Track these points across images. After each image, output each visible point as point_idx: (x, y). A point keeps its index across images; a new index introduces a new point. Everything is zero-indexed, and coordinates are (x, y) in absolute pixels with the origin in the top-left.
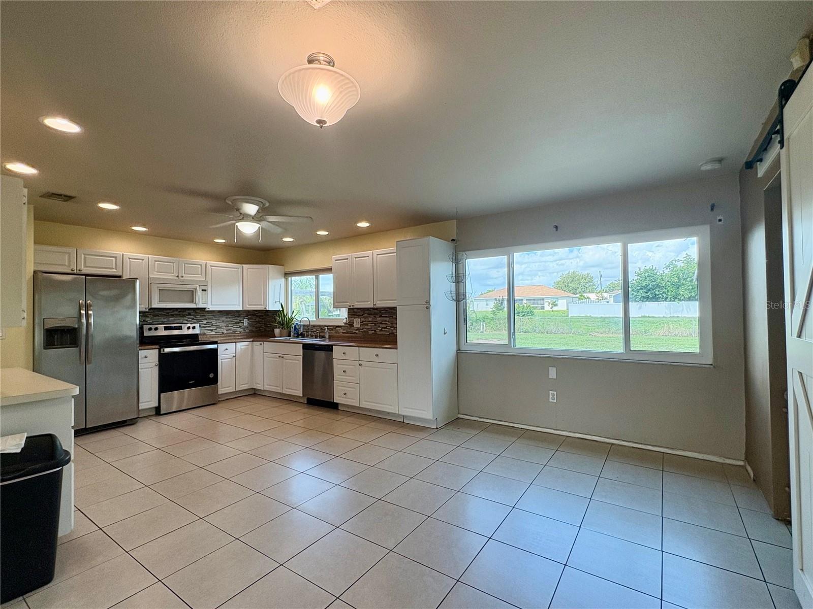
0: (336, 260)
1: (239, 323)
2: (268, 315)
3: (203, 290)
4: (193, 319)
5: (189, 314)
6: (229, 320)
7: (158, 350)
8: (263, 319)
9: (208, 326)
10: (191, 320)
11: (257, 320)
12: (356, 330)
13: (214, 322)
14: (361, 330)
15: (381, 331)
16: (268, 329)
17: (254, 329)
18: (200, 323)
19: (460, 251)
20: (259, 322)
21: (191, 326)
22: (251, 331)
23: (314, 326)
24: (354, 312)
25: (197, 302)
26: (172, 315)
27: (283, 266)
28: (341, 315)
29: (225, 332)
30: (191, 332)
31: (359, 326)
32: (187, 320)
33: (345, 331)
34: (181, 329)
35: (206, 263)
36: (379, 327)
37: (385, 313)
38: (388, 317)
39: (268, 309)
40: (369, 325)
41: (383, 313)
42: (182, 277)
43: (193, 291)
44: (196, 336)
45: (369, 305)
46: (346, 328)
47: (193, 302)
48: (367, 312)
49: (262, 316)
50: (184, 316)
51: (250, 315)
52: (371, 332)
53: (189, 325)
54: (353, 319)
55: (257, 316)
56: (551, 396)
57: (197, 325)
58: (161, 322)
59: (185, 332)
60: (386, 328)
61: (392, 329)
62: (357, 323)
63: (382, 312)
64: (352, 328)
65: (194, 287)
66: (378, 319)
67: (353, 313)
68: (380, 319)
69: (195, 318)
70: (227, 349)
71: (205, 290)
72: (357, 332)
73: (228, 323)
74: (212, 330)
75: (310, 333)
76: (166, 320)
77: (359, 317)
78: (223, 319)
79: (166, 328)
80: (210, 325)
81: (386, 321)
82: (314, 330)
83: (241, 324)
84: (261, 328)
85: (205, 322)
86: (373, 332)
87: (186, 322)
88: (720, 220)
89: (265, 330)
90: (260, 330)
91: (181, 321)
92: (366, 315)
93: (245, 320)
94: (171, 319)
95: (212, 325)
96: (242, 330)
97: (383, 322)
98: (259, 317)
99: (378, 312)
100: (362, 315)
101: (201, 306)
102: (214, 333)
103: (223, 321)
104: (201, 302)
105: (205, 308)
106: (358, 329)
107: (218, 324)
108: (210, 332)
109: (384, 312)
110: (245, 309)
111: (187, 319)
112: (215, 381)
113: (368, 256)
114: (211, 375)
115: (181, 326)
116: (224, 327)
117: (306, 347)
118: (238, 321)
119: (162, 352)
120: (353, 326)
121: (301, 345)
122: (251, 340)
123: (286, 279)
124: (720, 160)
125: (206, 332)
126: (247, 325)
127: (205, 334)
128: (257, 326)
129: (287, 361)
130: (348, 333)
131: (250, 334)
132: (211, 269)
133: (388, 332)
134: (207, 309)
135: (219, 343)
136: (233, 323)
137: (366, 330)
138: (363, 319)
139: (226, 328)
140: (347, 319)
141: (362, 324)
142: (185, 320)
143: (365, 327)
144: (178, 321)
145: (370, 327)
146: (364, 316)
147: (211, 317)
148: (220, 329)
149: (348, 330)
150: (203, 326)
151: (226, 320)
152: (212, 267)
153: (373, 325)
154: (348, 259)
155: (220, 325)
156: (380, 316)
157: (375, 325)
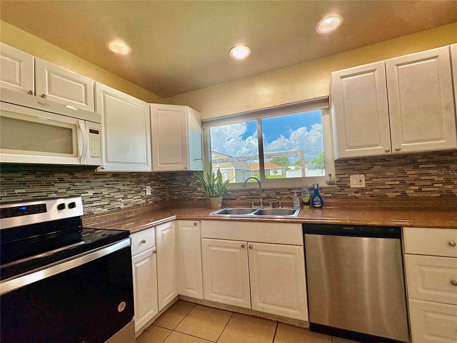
0: (344, 77)
1: (140, 192)
2: (175, 179)
3: (91, 131)
4: (69, 189)
5: (61, 180)
6: (127, 188)
8: (167, 185)
9: (97, 199)
10: (64, 191)
11: (160, 187)
12: (356, 192)
13: (105, 192)
14: (366, 193)
15: (416, 191)
16: (175, 198)
17: (158, 199)
18: (83, 195)
20: (163, 189)
21: (67, 202)
22: (155, 202)
25: (81, 153)
27: (200, 112)
29: (122, 206)
30: (68, 213)
31: (364, 186)
32: (56, 192)
33: (330, 195)
34: (45, 211)
36: (413, 184)
37: (425, 163)
38: (435, 168)
40: (387, 183)
41: (422, 163)
42: (43, 97)
44: (75, 220)
46: (331, 190)
47: (72, 153)
48: (381, 163)
49: (167, 181)
50: (49, 185)
51: (153, 180)
52: (391, 195)
53: (60, 201)
54: (347, 176)
55: (161, 181)
57: (78, 201)
60: (432, 186)
61: (450, 187)
62: (357, 181)
63: (418, 161)
64: (346, 190)
65: (74, 121)
66: (408, 173)
67: (347, 167)
68: (414, 172)
69: (72, 188)
70: (144, 242)
71: (97, 132)
72: (357, 195)
73: (126, 193)
74: (103, 206)
75: (261, 199)
76: (5, 194)
77: (360, 171)
78: (118, 187)
80: (100, 198)
82: (264, 195)
83: (143, 194)
84: (165, 197)
85: (91, 193)
86: (399, 194)
87: (54, 195)
89: (171, 199)
90: (164, 199)
91: (45, 194)
92: (378, 168)
93: (147, 187)
94: (17, 191)
95: (103, 197)
96: (144, 201)
97: (422, 178)
98: (164, 182)
100: (369, 169)
101: (88, 161)
102: (106, 210)
103: (119, 191)
104: (88, 155)
105: (96, 167)
106: (361, 190)
107: (112, 195)
108: (100, 209)
109: (424, 160)
110: (154, 170)
111: (56, 189)
113: (436, 58)
115: (44, 205)
116: (121, 199)
118: (139, 188)
120: (349, 187)
121: (300, 226)
122: (174, 217)
123: (204, 129)
125: (92, 210)
126: (150, 194)
127: (90, 214)
128: (161, 194)
130: (336, 198)
132: (104, 97)
134: (99, 170)
135: (132, 233)
136: (132, 192)
137: (377, 190)
138: (372, 175)
139: (125, 200)
140: (334, 176)
141: (371, 182)
142: (51, 192)
143: (378, 187)
144: (36, 194)
145: (390, 187)
146: (372, 169)
147: (102, 184)
148: (115, 203)
149: (337, 193)
150: (90, 200)
151: (122, 188)
152: (105, 94)
153: (398, 183)
154: (374, 70)
155: (116, 197)
156: (415, 168)
157: (403, 183)
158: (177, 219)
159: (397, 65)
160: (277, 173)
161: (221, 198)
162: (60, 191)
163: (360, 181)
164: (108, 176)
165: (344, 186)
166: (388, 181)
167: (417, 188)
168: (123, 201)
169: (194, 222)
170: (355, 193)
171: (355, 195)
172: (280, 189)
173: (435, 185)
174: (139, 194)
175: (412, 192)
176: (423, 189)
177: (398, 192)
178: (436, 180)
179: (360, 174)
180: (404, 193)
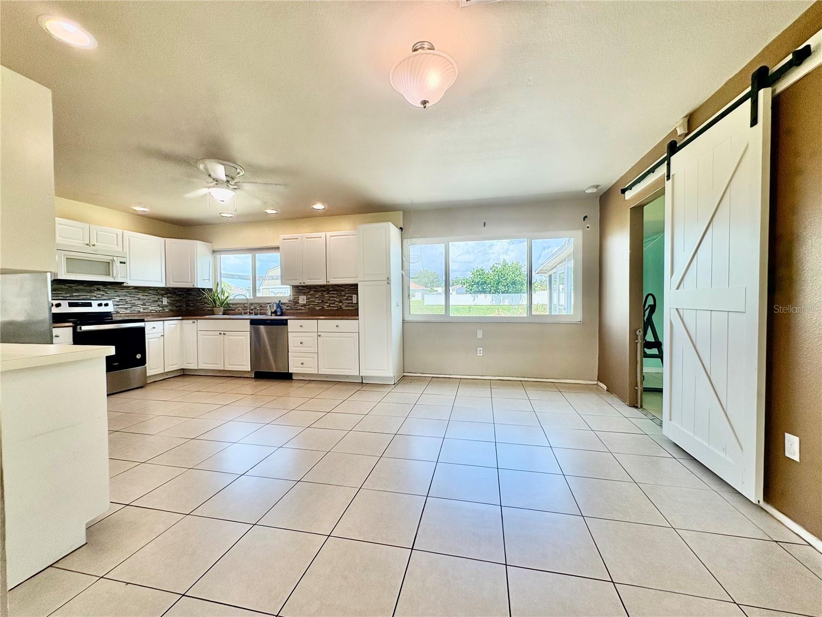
0: (284, 239)
1: (157, 301)
2: (191, 294)
3: (121, 262)
4: (103, 295)
5: (98, 290)
6: (145, 297)
7: (71, 328)
8: (183, 298)
9: (122, 303)
10: (100, 296)
11: (177, 299)
12: (302, 306)
13: (128, 299)
14: (307, 306)
15: (328, 306)
16: (191, 308)
17: (174, 308)
19: (406, 238)
20: (179, 301)
21: (104, 302)
22: (171, 311)
23: (252, 304)
24: (300, 289)
25: (115, 275)
26: (77, 291)
27: (211, 243)
28: (285, 293)
29: (142, 310)
30: (103, 309)
31: (305, 303)
32: (95, 297)
33: (289, 308)
34: (91, 306)
35: (123, 232)
36: (327, 303)
37: (333, 291)
38: (336, 294)
39: (196, 287)
40: (316, 301)
41: (331, 291)
42: (94, 245)
43: (109, 263)
44: (108, 314)
45: (322, 282)
46: (290, 305)
47: (109, 275)
48: (315, 289)
49: (183, 295)
50: (91, 292)
51: (170, 293)
52: (318, 308)
53: (100, 302)
54: (298, 296)
55: (177, 295)
56: (478, 352)
57: (110, 302)
58: (62, 298)
59: (95, 309)
60: (334, 303)
61: (341, 304)
62: (302, 300)
63: (330, 289)
64: (297, 305)
65: (111, 258)
66: (325, 296)
67: (298, 291)
68: (327, 296)
69: (105, 294)
70: (154, 328)
71: (125, 263)
72: (302, 308)
73: (145, 301)
74: (126, 309)
75: (248, 310)
76: (69, 295)
77: (304, 294)
78: (139, 296)
79: (71, 305)
80: (124, 303)
81: (334, 297)
82: (252, 307)
83: (159, 303)
84: (181, 307)
85: (118, 299)
86: (320, 307)
87: (95, 298)
88: (588, 227)
90: (180, 309)
91: (89, 297)
92: (312, 292)
93: (164, 298)
94: (74, 294)
95: (127, 303)
96: (161, 309)
97: (331, 299)
98: (180, 295)
99: (325, 289)
100: (308, 292)
101: (119, 280)
102: (128, 311)
103: (139, 299)
104: (119, 276)
105: (123, 283)
106: (304, 305)
107: (133, 302)
108: (124, 310)
110: (168, 286)
111: (95, 295)
112: (143, 362)
113: (321, 237)
114: (139, 356)
115: (91, 303)
116: (140, 305)
117: (253, 322)
118: (157, 299)
119: (79, 330)
120: (298, 303)
121: (249, 321)
122: (180, 318)
123: (214, 256)
124: (597, 187)
125: (119, 310)
126: (166, 304)
127: (118, 313)
128: (177, 305)
129: (229, 337)
130: (292, 310)
131: (170, 313)
132: (129, 239)
133: (337, 307)
134: (125, 285)
135: (146, 321)
136: (150, 301)
137: (312, 306)
138: (309, 296)
139: (143, 306)
140: (292, 297)
141: (309, 300)
142: (93, 296)
143: (312, 304)
144: (84, 297)
145: (317, 303)
146: (310, 293)
147: (126, 294)
148: (136, 308)
149: (292, 307)
150: (117, 303)
151: (142, 297)
152: (130, 238)
153: (321, 301)
154: (297, 239)
155: (136, 303)
156: (328, 293)
157: (323, 301)
158: (181, 320)
159: (307, 238)
161: (222, 309)
162: (98, 296)
163: (304, 300)
164: (131, 288)
165: (296, 303)
168: (142, 306)
169: (192, 321)
171: (300, 308)
172: (263, 303)
174: (156, 303)
178: (336, 300)
180: (323, 307)
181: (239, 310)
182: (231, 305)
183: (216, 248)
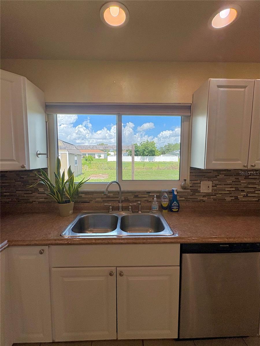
14: (212, 197)
15: (244, 196)
31: (211, 191)
33: (183, 199)
36: (243, 191)
39: (27, 168)
40: (227, 189)
46: (185, 194)
52: (228, 199)
54: (199, 182)
60: (254, 192)
62: (206, 187)
64: (197, 194)
67: (200, 174)
68: (244, 181)
72: (204, 199)
77: (209, 178)
86: (233, 198)
92: (221, 176)
100: (216, 176)
106: (208, 195)
120: (199, 192)
123: (48, 115)
137: (220, 195)
138: (217, 182)
140: (188, 181)
141: (215, 188)
143: (220, 192)
145: (228, 192)
146: (218, 177)
149: (189, 197)
153: (234, 189)
154: (245, 87)
156: (246, 178)
157: (237, 189)
160: (101, 157)
161: (72, 203)
163: (209, 187)
165: (195, 191)
166: (228, 188)
167: (245, 194)
170: (203, 197)
171: (202, 198)
172: (139, 192)
173: (256, 192)
175: (242, 197)
176: (249, 195)
177: (232, 197)
178: (257, 188)
179: (209, 180)
180: (237, 198)
181: (97, 202)
182: (83, 195)
183: (53, 100)
